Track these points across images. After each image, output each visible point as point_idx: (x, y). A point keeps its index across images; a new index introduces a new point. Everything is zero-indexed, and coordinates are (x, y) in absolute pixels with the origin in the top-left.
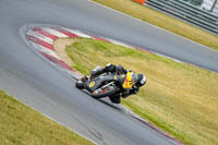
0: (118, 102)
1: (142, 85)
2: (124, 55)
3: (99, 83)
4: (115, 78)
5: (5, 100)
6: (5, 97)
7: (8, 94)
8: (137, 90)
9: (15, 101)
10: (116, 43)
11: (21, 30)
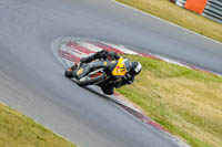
0: (111, 93)
1: (136, 74)
2: (177, 76)
3: (87, 69)
4: (105, 64)
5: (34, 129)
6: (33, 126)
7: (37, 122)
8: (132, 79)
9: (45, 130)
10: (167, 60)
11: (52, 45)
